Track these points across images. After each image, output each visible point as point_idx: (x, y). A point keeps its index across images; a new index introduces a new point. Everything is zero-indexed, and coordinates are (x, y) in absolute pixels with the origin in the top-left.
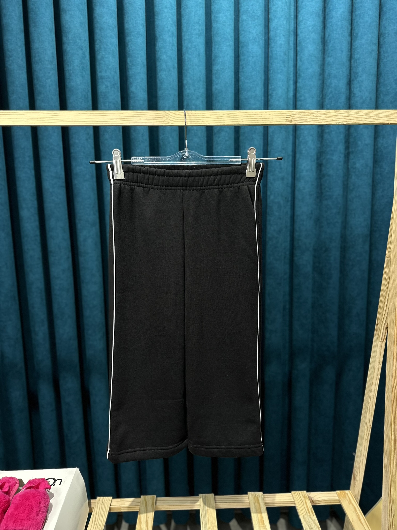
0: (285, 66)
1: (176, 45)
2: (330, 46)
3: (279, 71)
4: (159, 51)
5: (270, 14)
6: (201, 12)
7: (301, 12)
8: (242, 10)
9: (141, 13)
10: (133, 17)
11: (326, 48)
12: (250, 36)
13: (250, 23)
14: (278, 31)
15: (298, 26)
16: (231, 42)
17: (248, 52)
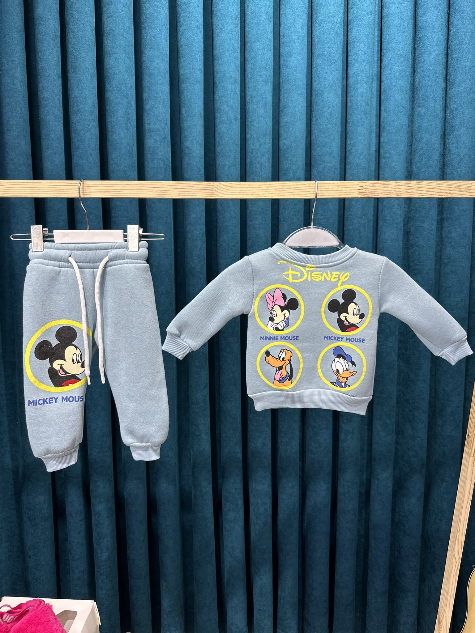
0: (367, 118)
1: (239, 93)
2: (421, 94)
3: (360, 124)
4: (218, 101)
5: (349, 57)
6: (269, 55)
7: (387, 55)
8: (316, 53)
9: (199, 57)
10: (189, 61)
11: (416, 96)
12: (326, 83)
13: (326, 68)
14: (360, 78)
15: (382, 71)
16: (303, 90)
17: (323, 101)
